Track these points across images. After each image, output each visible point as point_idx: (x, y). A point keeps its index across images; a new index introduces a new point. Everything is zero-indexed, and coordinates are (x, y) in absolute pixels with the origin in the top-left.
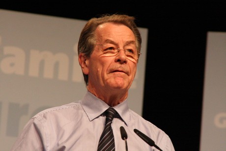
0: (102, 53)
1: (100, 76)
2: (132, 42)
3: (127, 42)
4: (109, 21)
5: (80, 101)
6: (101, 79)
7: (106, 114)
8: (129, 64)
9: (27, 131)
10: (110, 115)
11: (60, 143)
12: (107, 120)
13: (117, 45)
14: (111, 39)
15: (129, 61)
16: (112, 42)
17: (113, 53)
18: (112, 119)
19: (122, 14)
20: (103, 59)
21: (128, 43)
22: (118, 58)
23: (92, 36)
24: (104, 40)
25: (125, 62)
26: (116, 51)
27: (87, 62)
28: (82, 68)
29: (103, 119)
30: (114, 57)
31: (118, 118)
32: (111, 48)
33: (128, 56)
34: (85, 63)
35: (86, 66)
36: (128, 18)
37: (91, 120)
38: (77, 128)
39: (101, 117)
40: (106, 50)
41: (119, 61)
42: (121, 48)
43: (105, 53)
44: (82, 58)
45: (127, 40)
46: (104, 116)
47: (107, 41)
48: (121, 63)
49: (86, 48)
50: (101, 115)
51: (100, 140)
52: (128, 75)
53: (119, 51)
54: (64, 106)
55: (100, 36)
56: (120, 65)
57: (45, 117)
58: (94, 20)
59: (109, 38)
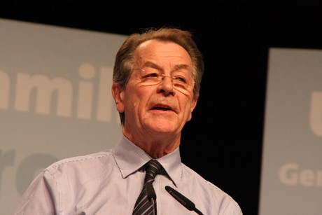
0: (139, 81)
1: (137, 113)
2: (184, 66)
3: (177, 66)
4: (154, 38)
5: (111, 150)
6: (137, 116)
7: (146, 168)
8: (178, 97)
9: (35, 189)
10: (152, 171)
11: (78, 206)
12: (147, 178)
13: (161, 70)
14: (154, 62)
15: (177, 93)
16: (155, 66)
17: (156, 81)
18: (154, 176)
19: (172, 28)
20: (141, 89)
21: (179, 68)
22: (161, 87)
23: (130, 58)
24: (143, 64)
25: (172, 93)
26: (160, 78)
27: (121, 95)
28: (117, 103)
29: (141, 175)
30: (156, 86)
31: (163, 174)
32: (154, 75)
33: (177, 85)
34: (119, 96)
35: (121, 101)
36: (180, 33)
37: (124, 176)
38: (104, 187)
39: (139, 173)
40: (146, 77)
41: (162, 92)
42: (167, 74)
43: (143, 81)
44: (117, 90)
45: (177, 64)
46: (143, 171)
47: (148, 64)
48: (166, 95)
49: (120, 75)
50: (139, 170)
51: (136, 205)
52: (177, 113)
53: (163, 79)
54: (89, 157)
55: (139, 58)
56: (164, 98)
57: (60, 169)
58: (135, 37)
59: (150, 61)
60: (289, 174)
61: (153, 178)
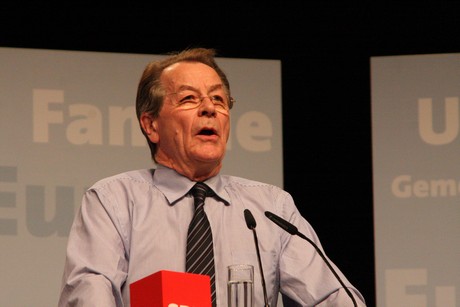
0: (176, 105)
2: (218, 86)
3: (212, 86)
4: (180, 61)
8: (218, 118)
10: (200, 194)
12: (196, 202)
13: (197, 91)
14: (189, 84)
15: (218, 114)
16: (190, 88)
17: (194, 103)
18: (204, 199)
20: (180, 114)
21: (214, 88)
22: (202, 109)
23: (157, 85)
25: (213, 114)
26: (197, 100)
27: (155, 125)
31: (212, 196)
32: (189, 97)
33: (216, 105)
34: (151, 126)
35: (154, 130)
39: (186, 198)
40: (182, 101)
41: (204, 113)
42: (205, 94)
43: (180, 105)
44: (146, 120)
45: (211, 84)
46: (190, 196)
47: (183, 88)
48: (209, 117)
49: (150, 104)
50: (185, 195)
53: (202, 100)
55: (170, 82)
56: (208, 119)
59: (185, 84)
60: (402, 187)
61: (203, 201)
